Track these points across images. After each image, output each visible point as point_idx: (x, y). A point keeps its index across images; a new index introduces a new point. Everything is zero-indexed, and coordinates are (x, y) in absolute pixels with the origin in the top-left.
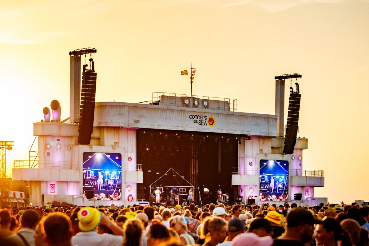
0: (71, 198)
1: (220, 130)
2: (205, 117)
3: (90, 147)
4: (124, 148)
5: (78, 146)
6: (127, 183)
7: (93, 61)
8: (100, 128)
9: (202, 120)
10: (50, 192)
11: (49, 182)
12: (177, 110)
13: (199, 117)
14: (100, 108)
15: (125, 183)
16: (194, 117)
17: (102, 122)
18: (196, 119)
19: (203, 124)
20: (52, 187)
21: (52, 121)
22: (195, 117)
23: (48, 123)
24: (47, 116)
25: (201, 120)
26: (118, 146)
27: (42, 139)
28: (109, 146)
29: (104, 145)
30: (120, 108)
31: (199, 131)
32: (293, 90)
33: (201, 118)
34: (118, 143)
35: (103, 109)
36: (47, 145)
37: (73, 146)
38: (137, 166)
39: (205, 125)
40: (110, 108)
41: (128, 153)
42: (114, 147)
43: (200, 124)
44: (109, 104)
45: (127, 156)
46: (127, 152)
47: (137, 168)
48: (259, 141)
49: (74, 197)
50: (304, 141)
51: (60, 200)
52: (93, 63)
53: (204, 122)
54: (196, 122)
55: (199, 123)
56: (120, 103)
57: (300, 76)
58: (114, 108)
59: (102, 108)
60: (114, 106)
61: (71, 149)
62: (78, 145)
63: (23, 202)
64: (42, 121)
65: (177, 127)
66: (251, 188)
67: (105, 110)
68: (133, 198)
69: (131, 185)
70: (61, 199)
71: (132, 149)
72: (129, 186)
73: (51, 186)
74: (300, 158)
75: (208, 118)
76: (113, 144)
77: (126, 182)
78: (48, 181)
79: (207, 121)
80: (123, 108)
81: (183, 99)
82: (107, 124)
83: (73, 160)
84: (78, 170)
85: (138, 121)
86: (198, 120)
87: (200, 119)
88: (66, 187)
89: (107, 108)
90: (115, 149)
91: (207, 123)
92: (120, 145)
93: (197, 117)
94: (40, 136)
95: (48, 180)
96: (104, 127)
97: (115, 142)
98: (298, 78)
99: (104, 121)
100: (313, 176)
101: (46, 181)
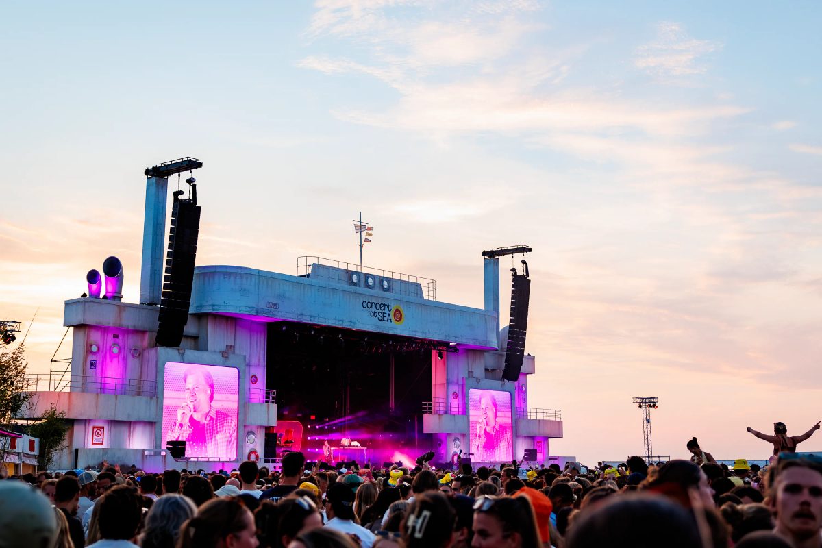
0: (139, 457)
1: (413, 331)
2: (389, 306)
3: (179, 353)
4: (245, 356)
5: (156, 350)
6: (248, 426)
7: (195, 183)
8: (200, 317)
9: (384, 311)
10: (93, 444)
11: (91, 423)
12: (342, 290)
13: (378, 307)
14: (202, 277)
15: (245, 426)
16: (369, 305)
17: (204, 303)
18: (373, 309)
19: (385, 319)
20: (98, 434)
21: (105, 297)
22: (371, 306)
23: (97, 300)
24: (94, 286)
25: (382, 312)
26: (234, 353)
27: (81, 333)
28: (215, 352)
29: (207, 351)
30: (242, 278)
31: (378, 330)
32: (516, 273)
33: (382, 308)
34: (234, 347)
35: (209, 280)
36: (91, 346)
37: (144, 350)
38: (268, 393)
39: (389, 321)
40: (222, 278)
41: (251, 368)
42: (225, 355)
43: (380, 318)
44: (220, 270)
45: (249, 373)
46: (250, 366)
47: (267, 397)
48: (468, 357)
49: (146, 453)
50: (530, 360)
51: (115, 460)
52: (194, 187)
53: (386, 315)
54: (373, 314)
55: (378, 316)
56: (241, 268)
57: (530, 250)
58: (230, 277)
59: (206, 279)
60: (230, 274)
61: (141, 356)
62: (156, 346)
63: (35, 462)
64: (84, 295)
65: (343, 321)
66: (456, 439)
67: (211, 280)
68: (257, 456)
69: (254, 430)
70: (119, 458)
71: (259, 360)
72: (252, 433)
73: (95, 430)
74: (524, 389)
75: (393, 308)
76: (224, 348)
77: (247, 424)
78: (90, 420)
79: (392, 314)
80: (247, 278)
81: (350, 273)
82: (216, 307)
83: (144, 378)
84: (155, 398)
85: (276, 305)
86: (377, 311)
87: (380, 310)
88: (128, 434)
89: (216, 277)
90: (227, 358)
91: (392, 317)
92: (237, 351)
93: (376, 307)
94: (78, 327)
95: (91, 418)
96: (207, 315)
97: (227, 346)
98: (525, 253)
99: (210, 303)
100: (552, 418)
101: (86, 420)
